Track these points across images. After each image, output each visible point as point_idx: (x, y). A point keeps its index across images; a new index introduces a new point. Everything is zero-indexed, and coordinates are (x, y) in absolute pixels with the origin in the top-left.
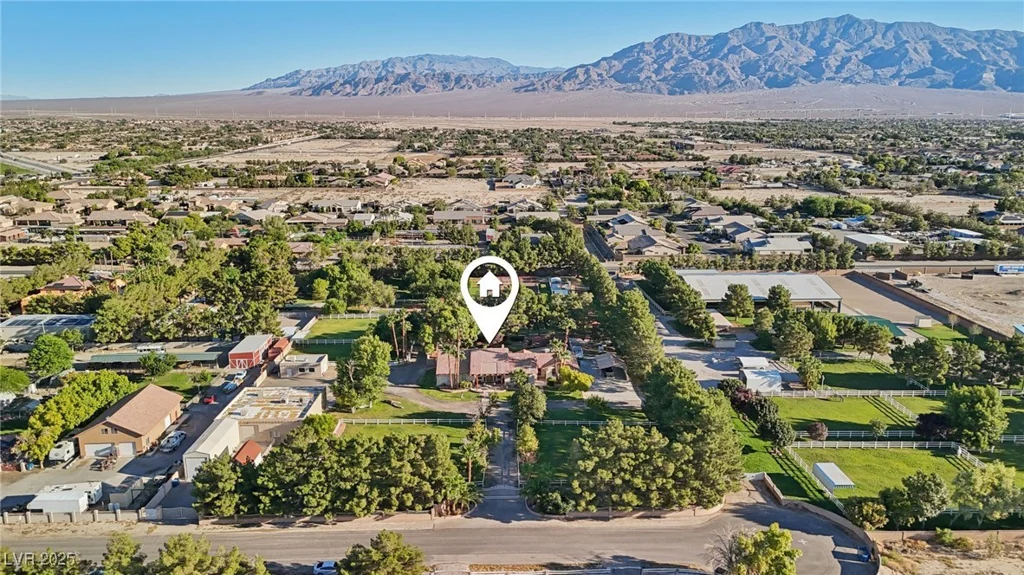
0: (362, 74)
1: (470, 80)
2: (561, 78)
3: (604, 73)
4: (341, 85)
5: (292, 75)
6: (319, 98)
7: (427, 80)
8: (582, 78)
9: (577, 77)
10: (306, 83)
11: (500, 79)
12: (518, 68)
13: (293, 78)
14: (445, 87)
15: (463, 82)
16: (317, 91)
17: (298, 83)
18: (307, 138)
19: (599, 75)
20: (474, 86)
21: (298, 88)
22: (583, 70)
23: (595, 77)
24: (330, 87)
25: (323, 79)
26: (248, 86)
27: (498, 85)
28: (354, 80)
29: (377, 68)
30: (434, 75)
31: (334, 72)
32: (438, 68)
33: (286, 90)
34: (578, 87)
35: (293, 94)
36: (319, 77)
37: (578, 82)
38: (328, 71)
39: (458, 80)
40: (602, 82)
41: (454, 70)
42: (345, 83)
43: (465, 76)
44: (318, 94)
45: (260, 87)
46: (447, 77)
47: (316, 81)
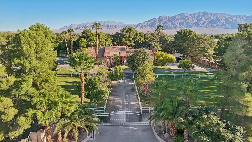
0: (87, 25)
1: (114, 27)
2: (136, 26)
3: (146, 25)
4: (82, 27)
5: (70, 25)
7: (103, 27)
8: (141, 26)
9: (139, 26)
10: (74, 27)
12: (125, 24)
14: (107, 28)
15: (112, 27)
17: (72, 27)
19: (145, 25)
20: (115, 28)
22: (141, 24)
23: (144, 26)
24: (79, 28)
25: (78, 27)
26: (60, 28)
27: (120, 28)
28: (85, 26)
29: (91, 24)
31: (81, 25)
32: (106, 24)
34: (140, 28)
36: (77, 26)
37: (140, 27)
38: (79, 25)
39: (111, 26)
40: (146, 27)
42: (83, 27)
44: (77, 30)
45: (63, 28)
46: (108, 26)
47: (76, 27)
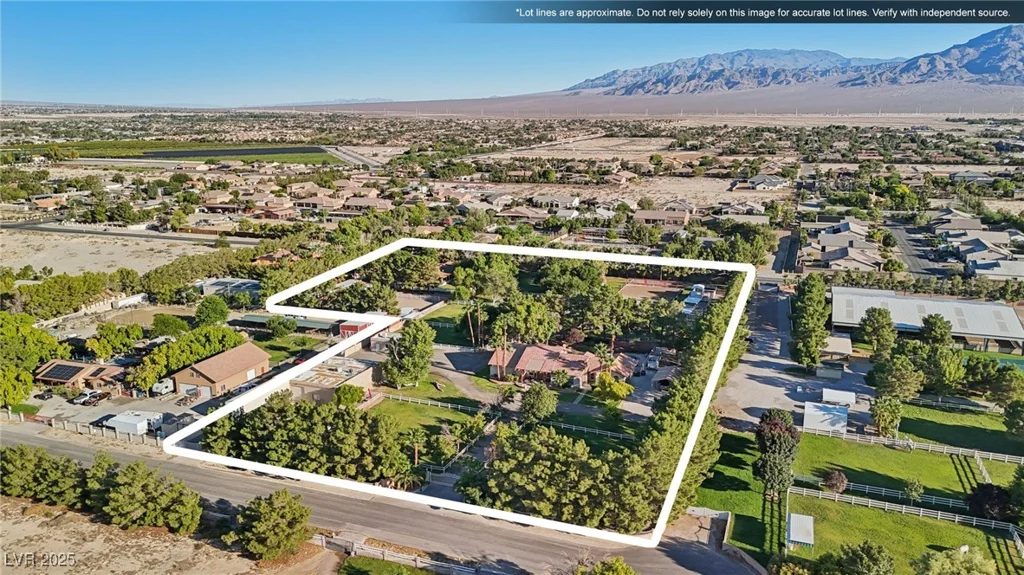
0: (677, 72)
1: (790, 75)
2: (898, 69)
3: (955, 63)
4: (653, 83)
5: (608, 75)
6: (630, 97)
7: (742, 77)
8: (924, 68)
9: (918, 68)
10: (621, 83)
11: (824, 73)
12: (849, 60)
13: (610, 79)
14: (760, 83)
15: (782, 77)
16: (629, 91)
17: (614, 83)
18: (592, 136)
19: (947, 65)
20: (793, 81)
21: (614, 87)
22: (927, 60)
23: (941, 66)
24: (642, 86)
25: (638, 78)
26: (568, 87)
27: (822, 79)
28: (666, 78)
29: (692, 66)
30: (750, 71)
31: (650, 71)
32: (757, 63)
33: (602, 90)
34: (919, 79)
35: (607, 94)
36: (635, 76)
37: (919, 73)
38: (644, 70)
39: (776, 75)
40: (950, 73)
41: (772, 65)
42: (658, 81)
43: (784, 71)
44: (630, 94)
45: (579, 88)
46: (764, 72)
47: (630, 81)
